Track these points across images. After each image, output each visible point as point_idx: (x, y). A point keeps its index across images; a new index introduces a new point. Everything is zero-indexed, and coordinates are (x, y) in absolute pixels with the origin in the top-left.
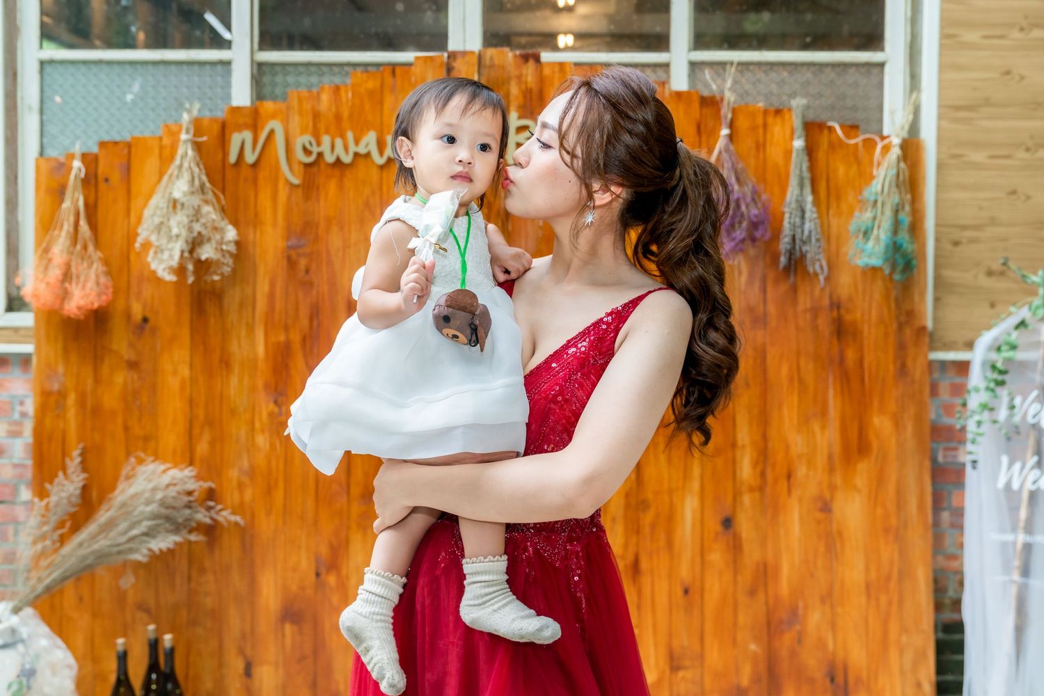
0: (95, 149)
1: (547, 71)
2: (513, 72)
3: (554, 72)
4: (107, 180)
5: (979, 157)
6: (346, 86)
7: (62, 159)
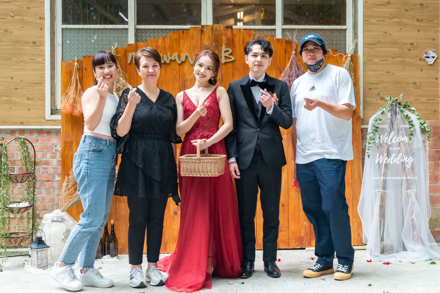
0: (81, 58)
1: (235, 32)
2: (224, 32)
3: (237, 32)
4: (86, 69)
5: (377, 60)
6: (167, 37)
7: (70, 62)
